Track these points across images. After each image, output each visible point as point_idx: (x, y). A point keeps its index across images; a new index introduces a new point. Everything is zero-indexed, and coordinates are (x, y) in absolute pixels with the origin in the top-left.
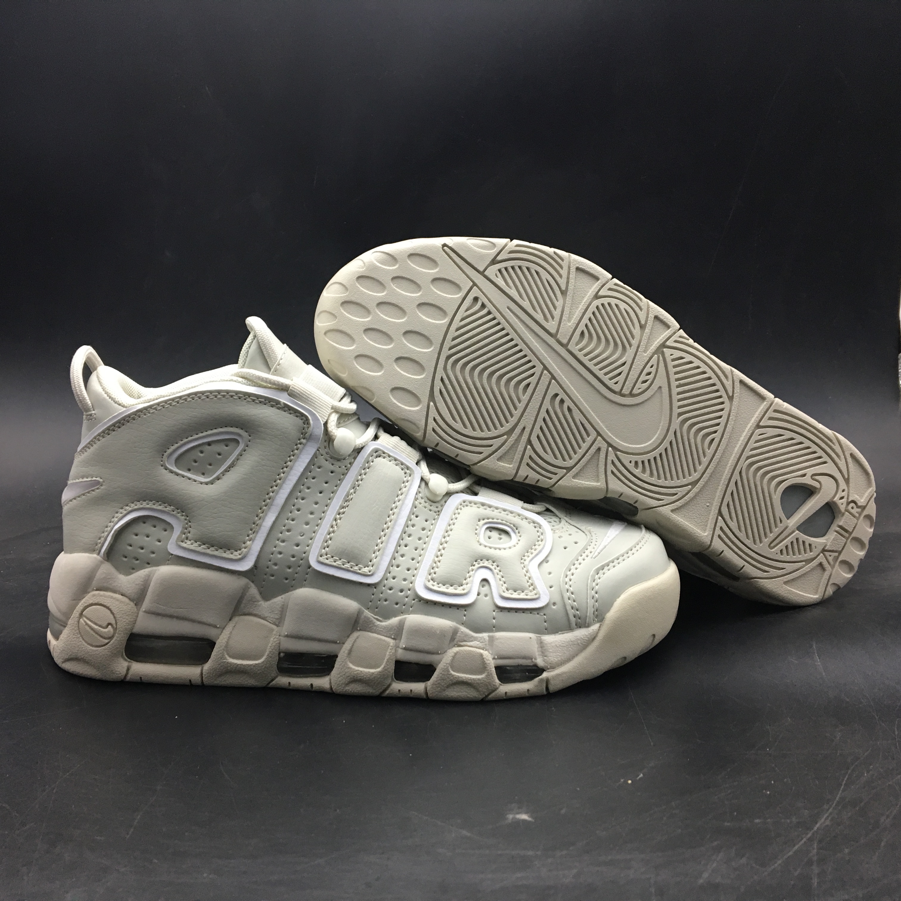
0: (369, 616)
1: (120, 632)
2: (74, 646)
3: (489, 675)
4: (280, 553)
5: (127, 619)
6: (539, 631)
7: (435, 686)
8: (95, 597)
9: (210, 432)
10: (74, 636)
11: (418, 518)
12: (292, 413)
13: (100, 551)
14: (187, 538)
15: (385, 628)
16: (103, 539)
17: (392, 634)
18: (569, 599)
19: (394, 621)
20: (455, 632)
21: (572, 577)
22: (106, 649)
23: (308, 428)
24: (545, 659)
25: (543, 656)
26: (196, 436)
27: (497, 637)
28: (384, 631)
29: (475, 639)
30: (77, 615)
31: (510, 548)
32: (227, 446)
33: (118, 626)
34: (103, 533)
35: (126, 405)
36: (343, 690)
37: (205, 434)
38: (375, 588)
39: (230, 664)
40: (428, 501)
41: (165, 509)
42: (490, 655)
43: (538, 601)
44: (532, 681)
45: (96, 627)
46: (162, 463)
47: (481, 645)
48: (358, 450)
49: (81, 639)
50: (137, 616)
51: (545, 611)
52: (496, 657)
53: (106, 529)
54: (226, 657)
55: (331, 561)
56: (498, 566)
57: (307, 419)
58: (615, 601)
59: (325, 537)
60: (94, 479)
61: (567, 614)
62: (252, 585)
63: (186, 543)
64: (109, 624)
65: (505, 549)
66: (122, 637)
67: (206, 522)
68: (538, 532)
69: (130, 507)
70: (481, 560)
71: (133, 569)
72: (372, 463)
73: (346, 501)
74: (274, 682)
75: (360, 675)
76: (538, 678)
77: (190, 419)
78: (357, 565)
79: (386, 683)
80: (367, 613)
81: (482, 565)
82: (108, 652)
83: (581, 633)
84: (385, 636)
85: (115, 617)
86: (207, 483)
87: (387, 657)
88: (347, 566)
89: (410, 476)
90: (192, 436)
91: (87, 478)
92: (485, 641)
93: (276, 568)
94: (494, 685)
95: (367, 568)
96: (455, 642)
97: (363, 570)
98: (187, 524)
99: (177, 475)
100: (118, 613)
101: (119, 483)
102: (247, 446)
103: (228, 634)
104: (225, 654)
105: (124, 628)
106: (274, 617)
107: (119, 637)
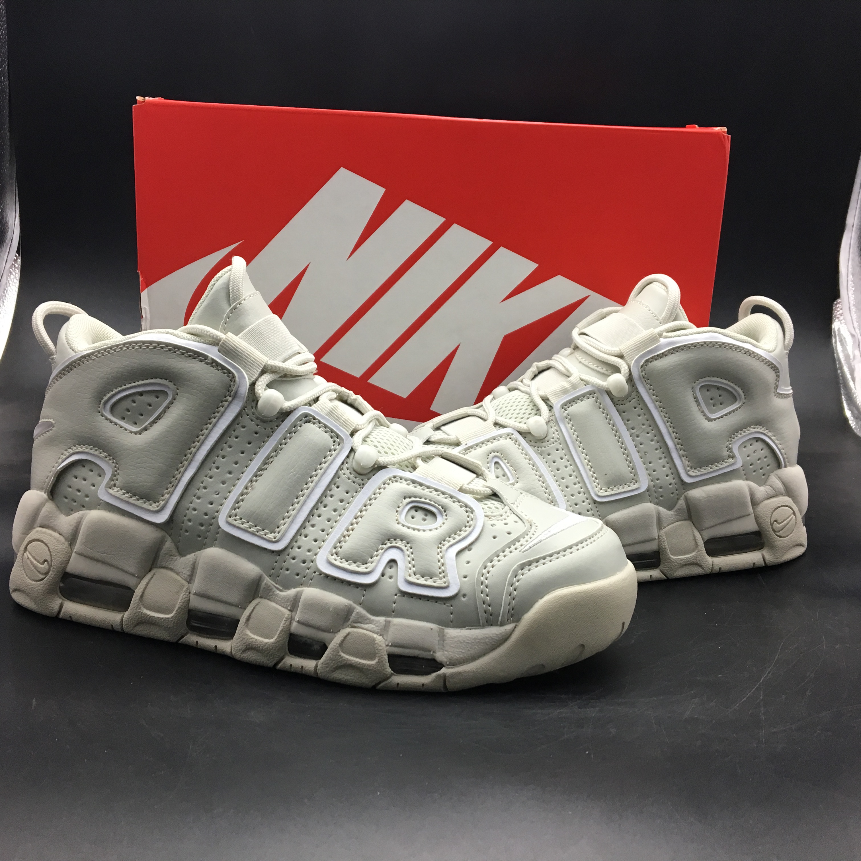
0: (270, 584)
1: (53, 570)
2: (21, 579)
3: (381, 662)
4: (195, 509)
5: (60, 558)
6: (443, 623)
7: (325, 666)
8: (39, 533)
9: (141, 382)
10: (19, 569)
11: (338, 489)
12: (220, 369)
13: (46, 490)
14: (115, 485)
15: (284, 597)
16: (49, 478)
17: (288, 606)
18: (482, 592)
19: (292, 592)
21: (491, 569)
22: (42, 585)
23: (234, 385)
24: (445, 654)
25: (443, 650)
26: (128, 386)
27: (394, 623)
28: (282, 601)
29: (372, 622)
31: (430, 530)
32: (158, 398)
33: (53, 563)
34: (50, 472)
35: (76, 349)
36: (241, 655)
37: (137, 383)
38: (279, 555)
39: (144, 614)
40: (354, 473)
41: (100, 455)
42: (384, 641)
43: (446, 590)
44: (429, 676)
45: (35, 562)
46: (99, 409)
47: (376, 629)
48: (285, 414)
49: (23, 572)
50: (70, 557)
51: (454, 602)
52: (391, 644)
53: (53, 469)
54: (141, 608)
55: (239, 523)
56: (411, 548)
57: (234, 376)
58: (537, 601)
59: (238, 498)
60: (49, 420)
61: (477, 608)
62: (170, 538)
63: (113, 490)
65: (424, 531)
66: (55, 575)
67: (130, 471)
68: (468, 517)
69: (73, 450)
70: (395, 540)
71: (72, 510)
72: (299, 428)
73: (266, 464)
74: (183, 639)
75: (255, 643)
76: (435, 673)
77: (124, 368)
78: (263, 530)
79: (280, 656)
80: (268, 581)
81: (394, 544)
83: (491, 631)
84: (282, 606)
86: (135, 433)
87: (280, 629)
88: (254, 529)
89: (339, 444)
90: (125, 385)
92: (381, 626)
93: (190, 524)
94: (385, 674)
95: (273, 534)
96: (349, 623)
97: (269, 536)
98: (116, 471)
99: (111, 422)
100: (54, 551)
101: (65, 426)
102: (174, 399)
103: (144, 584)
104: (140, 604)
105: (57, 566)
106: (186, 573)
107: (53, 574)
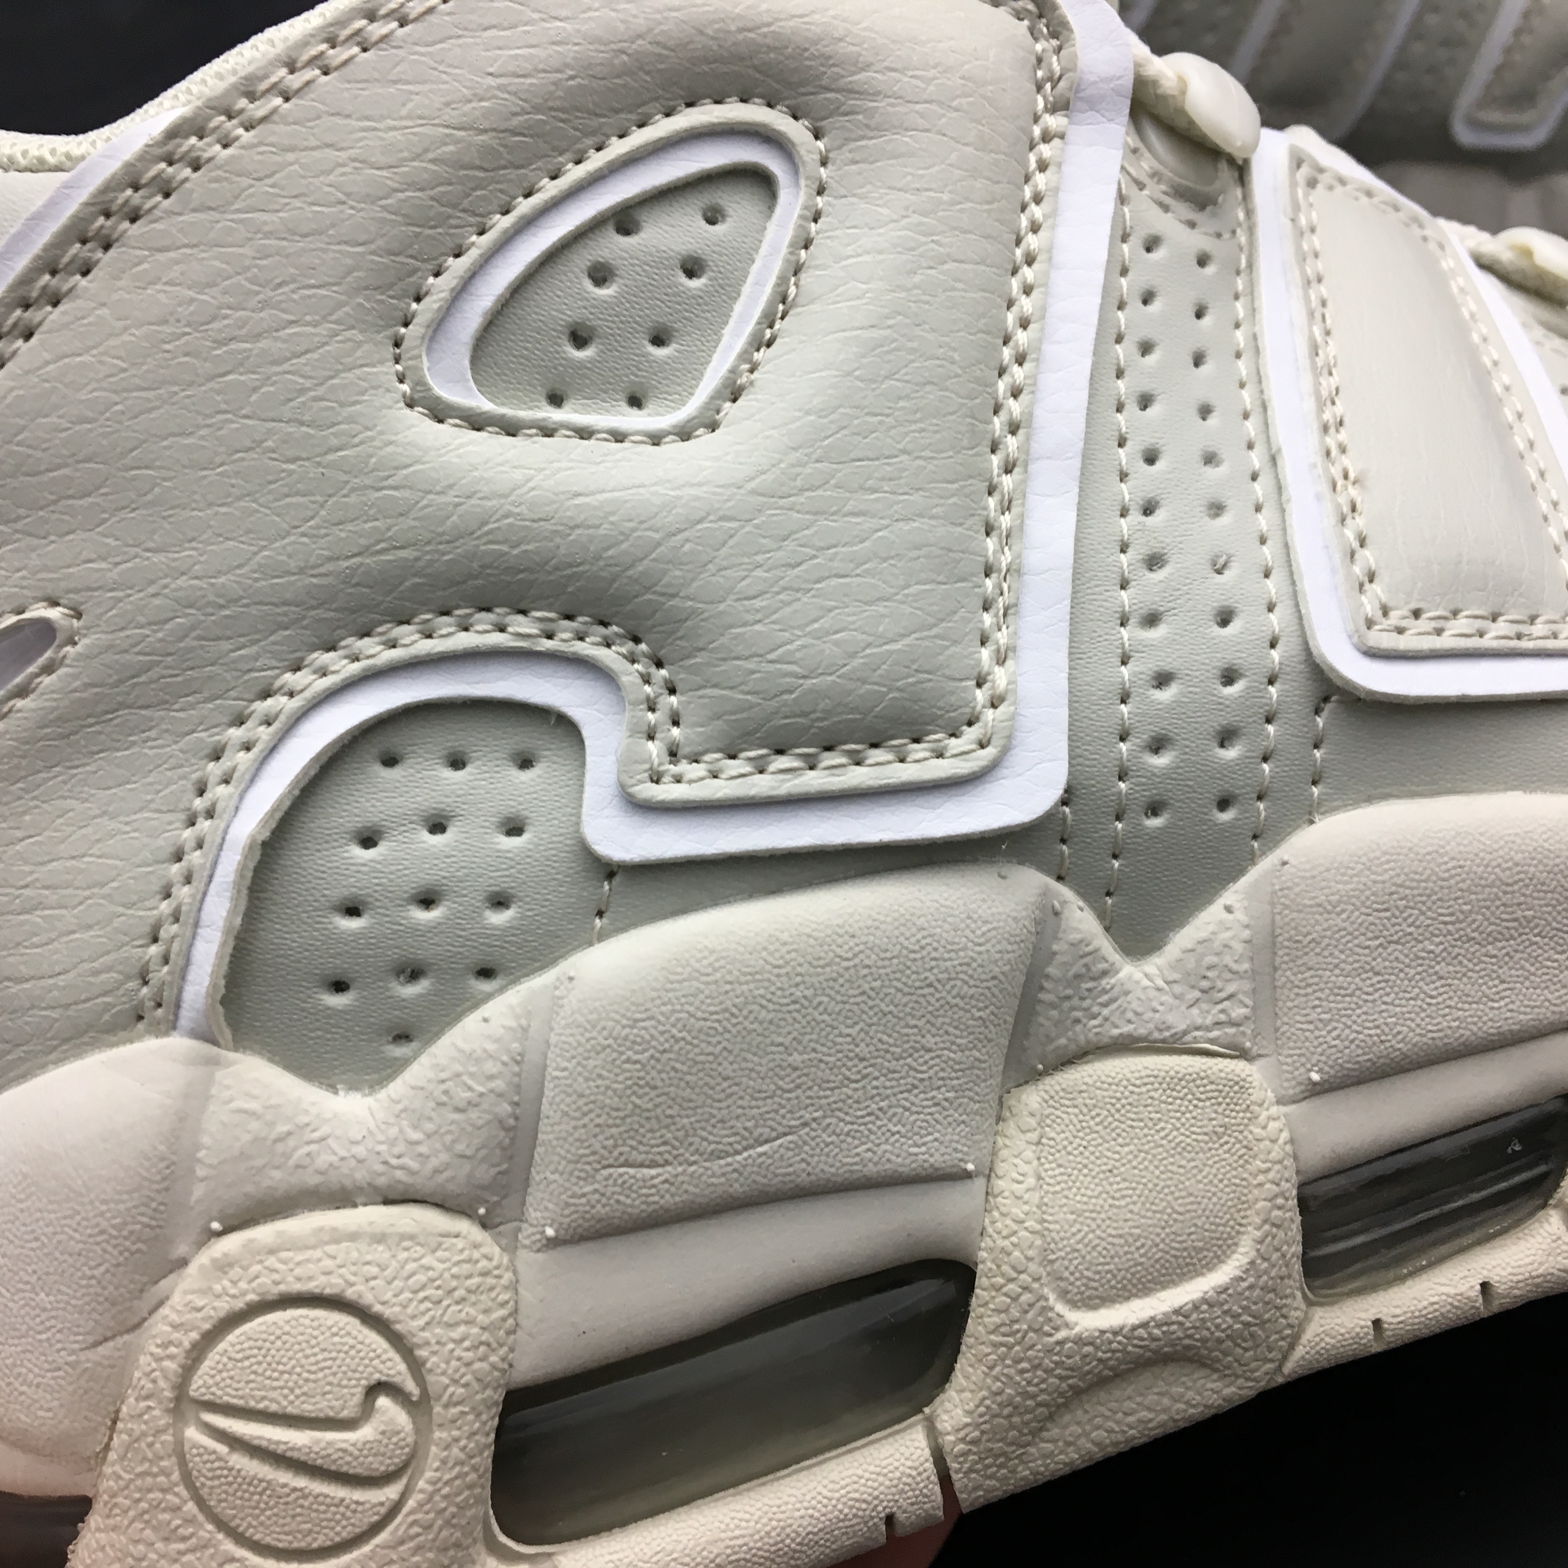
1: (451, 1413)
4: (1162, 680)
5: (470, 1323)
8: (236, 1272)
9: (618, 148)
13: (176, 1007)
14: (675, 754)
16: (173, 932)
22: (400, 1544)
23: (1058, 51)
26: (550, 190)
30: (157, 1414)
32: (713, 220)
33: (429, 1379)
34: (169, 895)
39: (1088, 1339)
41: (499, 638)
46: (405, 387)
49: (226, 1546)
50: (517, 1285)
53: (178, 869)
54: (1059, 1316)
55: (1426, 634)
57: (1041, 7)
60: (6, 622)
62: (1065, 892)
63: (678, 780)
66: (471, 1435)
67: (758, 627)
72: (1311, 212)
74: (1299, 1351)
78: (1532, 622)
82: (417, 1549)
85: (397, 1340)
93: (1161, 761)
98: (648, 680)
99: (511, 429)
100: (410, 1311)
101: (182, 582)
102: (820, 191)
103: (1028, 1190)
104: (1052, 1297)
105: (468, 1378)
106: (1223, 1017)
107: (456, 1440)
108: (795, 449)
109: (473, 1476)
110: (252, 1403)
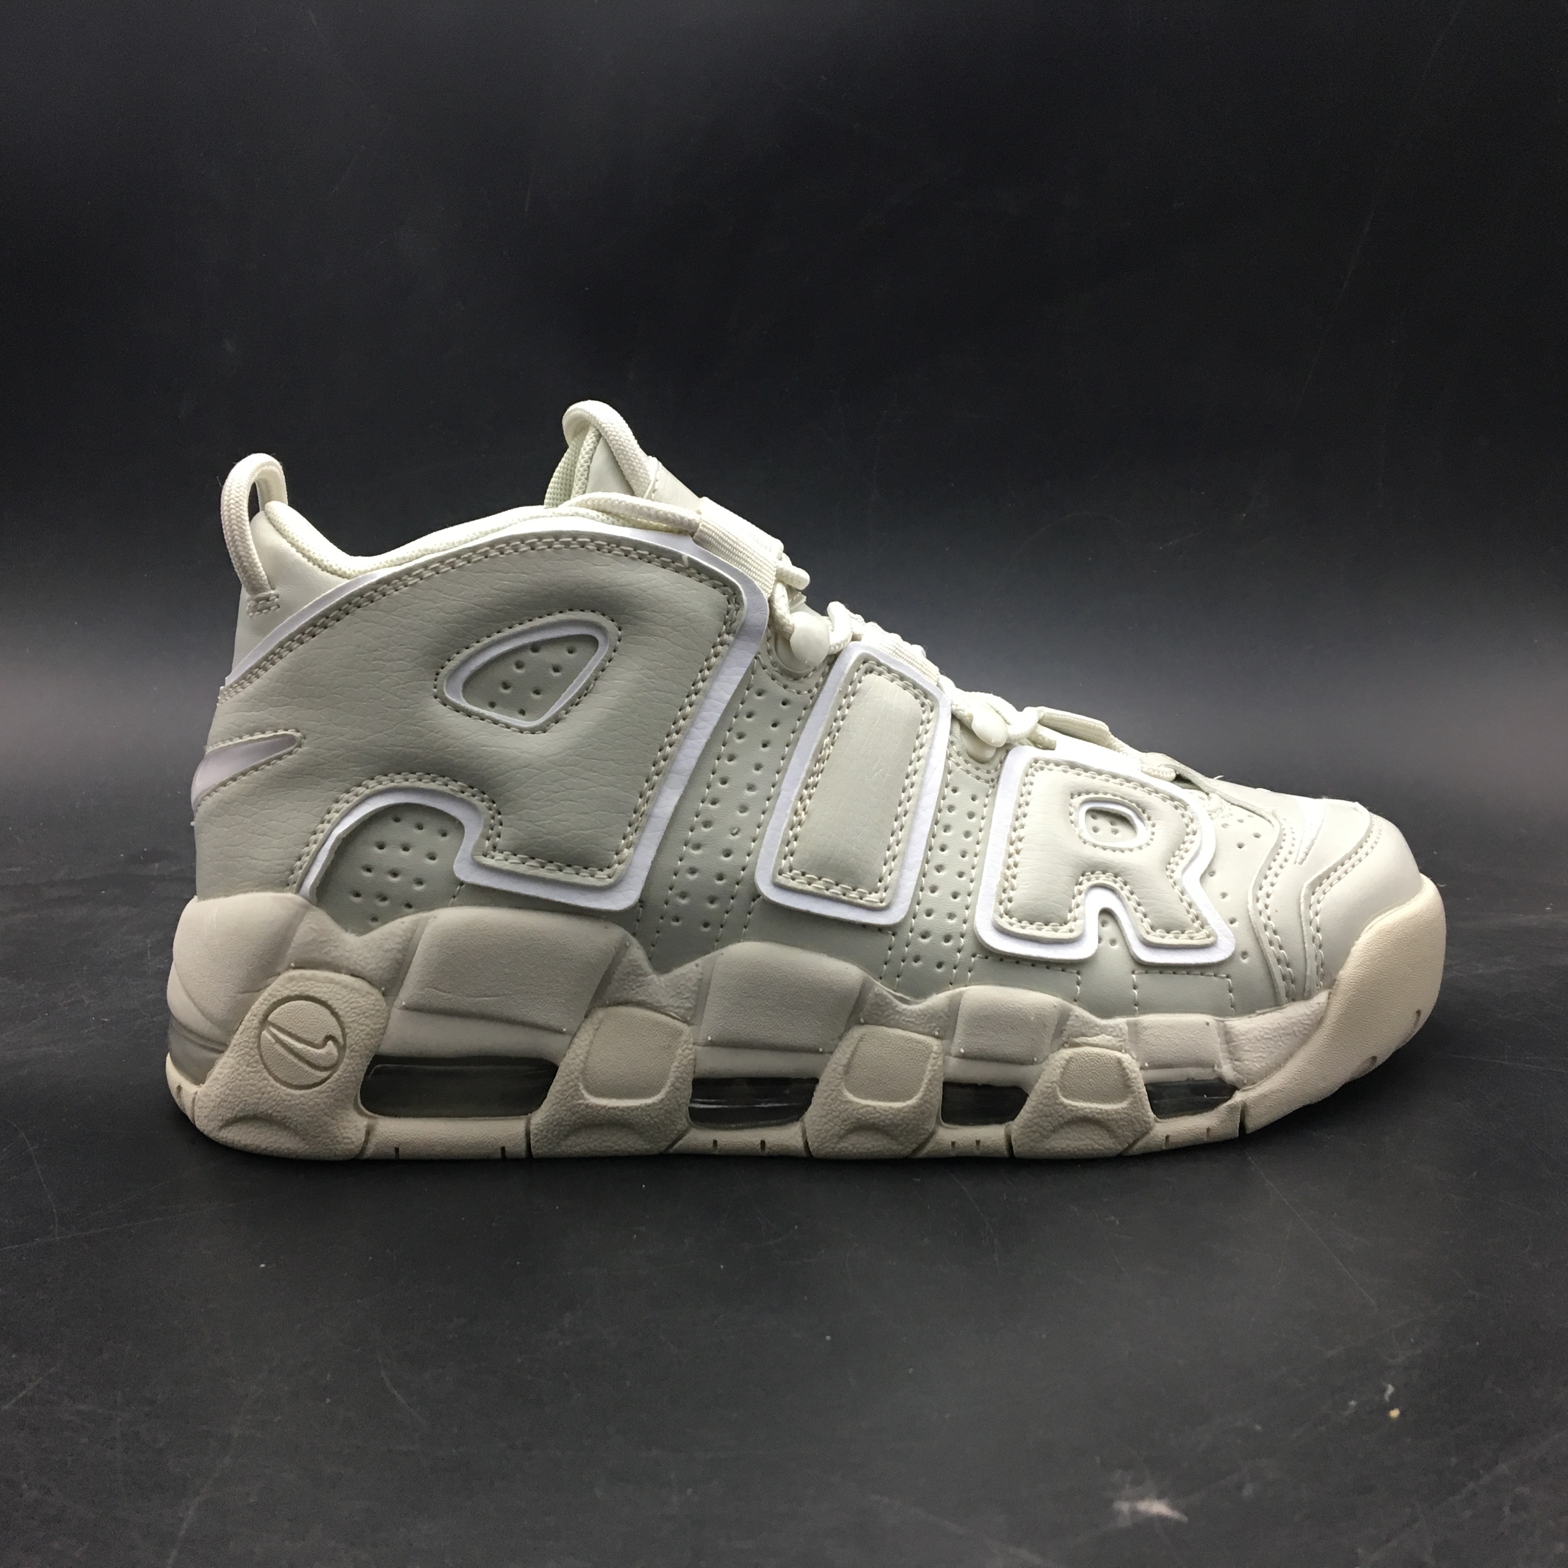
0: (885, 993)
1: (352, 1054)
2: (251, 1090)
3: (1136, 1102)
4: (693, 871)
5: (367, 1025)
6: (1219, 1011)
7: (1028, 1130)
8: (293, 983)
9: (538, 622)
10: (249, 1069)
11: (957, 794)
12: (705, 580)
13: (300, 886)
14: (494, 848)
15: (920, 1014)
16: (307, 859)
17: (935, 1028)
18: (1271, 943)
19: (938, 1000)
20: (1064, 1016)
21: (1268, 901)
22: (323, 1092)
23: (737, 610)
24: (1237, 1066)
25: (1231, 1059)
26: (507, 632)
27: (1145, 1025)
28: (918, 1022)
29: (1103, 1030)
30: (256, 1023)
31: (1140, 848)
32: (571, 652)
33: (348, 1040)
34: (308, 845)
35: (348, 572)
36: (833, 1148)
37: (527, 625)
38: (894, 935)
39: (591, 1107)
40: (971, 760)
41: (444, 788)
42: (1134, 1061)
43: (1213, 949)
44: (1215, 1110)
46: (435, 690)
47: (1114, 1041)
48: (833, 659)
49: (266, 1074)
50: (388, 1018)
51: (1229, 969)
52: (1147, 1065)
53: (313, 837)
54: (582, 1094)
55: (803, 883)
56: (1126, 884)
57: (735, 591)
58: (1353, 945)
59: (786, 834)
60: (281, 732)
61: (1270, 973)
62: (633, 940)
63: (493, 858)
64: (330, 1038)
65: (1131, 850)
66: (357, 1064)
67: (535, 811)
68: (1183, 816)
69: (367, 788)
70: (1093, 873)
71: (375, 919)
72: (859, 685)
73: (818, 761)
74: (681, 1142)
75: (872, 1116)
76: (1225, 1105)
77: (497, 595)
78: (854, 890)
79: (927, 1130)
80: (880, 987)
81: (1096, 882)
82: (326, 1097)
83: (1296, 1011)
84: (919, 1033)
86: (533, 731)
87: (928, 1076)
88: (836, 890)
89: (932, 711)
90: (499, 632)
91: (264, 733)
92: (1123, 1034)
93: (684, 902)
94: (1145, 1122)
95: (874, 895)
96: (1064, 1038)
97: (868, 899)
98: (493, 818)
99: (469, 714)
100: (348, 1014)
101: (341, 738)
102: (615, 651)
103: (585, 1045)
104: (581, 1087)
105: (361, 1044)
106: (681, 1005)
107: (351, 1064)
108: (570, 749)
109: (353, 1079)
110: (287, 1029)
